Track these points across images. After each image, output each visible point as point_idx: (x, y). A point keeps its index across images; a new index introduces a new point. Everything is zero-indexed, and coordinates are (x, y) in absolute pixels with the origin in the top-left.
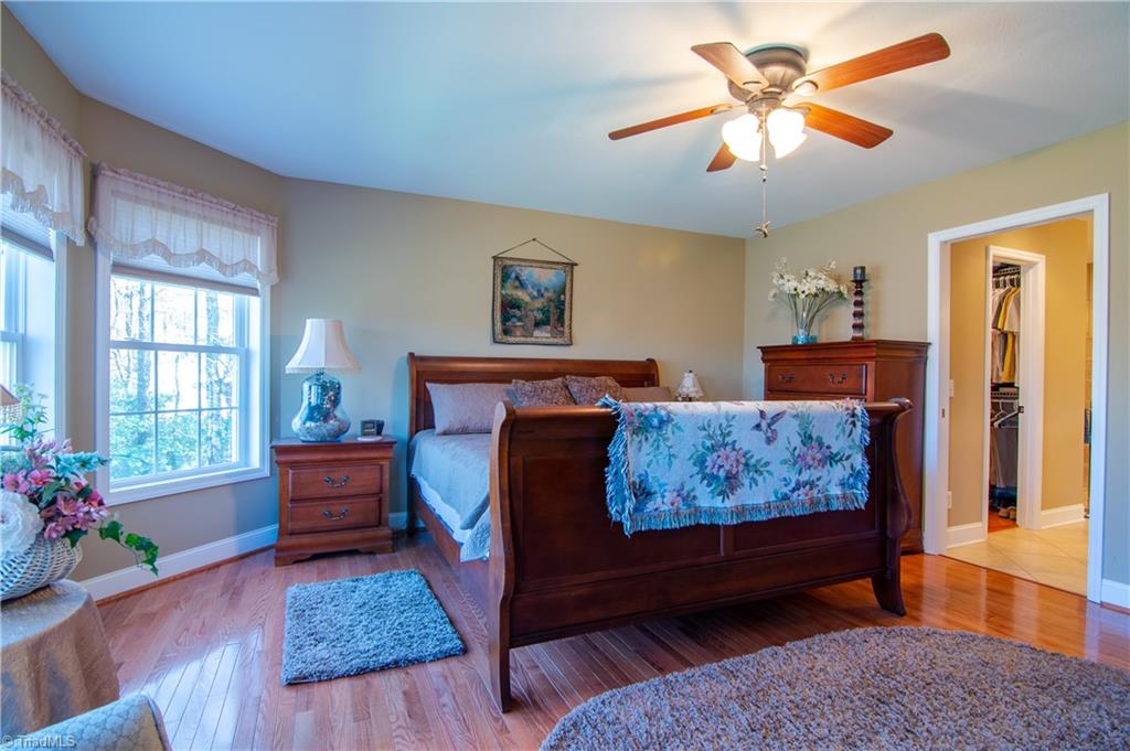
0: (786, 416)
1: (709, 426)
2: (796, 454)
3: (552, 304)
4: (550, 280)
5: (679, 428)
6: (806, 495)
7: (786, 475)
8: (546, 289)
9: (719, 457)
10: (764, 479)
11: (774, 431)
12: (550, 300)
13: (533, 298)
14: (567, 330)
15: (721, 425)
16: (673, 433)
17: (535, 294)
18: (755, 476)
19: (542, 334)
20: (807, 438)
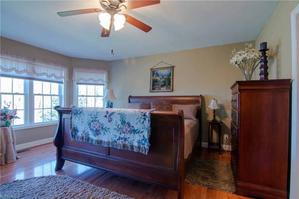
0: (115, 114)
1: (92, 115)
2: (119, 127)
3: (167, 80)
4: (166, 73)
5: (84, 114)
6: (122, 142)
7: (115, 134)
8: (165, 75)
9: (94, 124)
10: (108, 133)
11: (111, 118)
12: (166, 79)
13: (161, 79)
14: (171, 87)
15: (95, 115)
16: (83, 116)
17: (162, 77)
18: (105, 132)
19: (163, 89)
20: (123, 122)
